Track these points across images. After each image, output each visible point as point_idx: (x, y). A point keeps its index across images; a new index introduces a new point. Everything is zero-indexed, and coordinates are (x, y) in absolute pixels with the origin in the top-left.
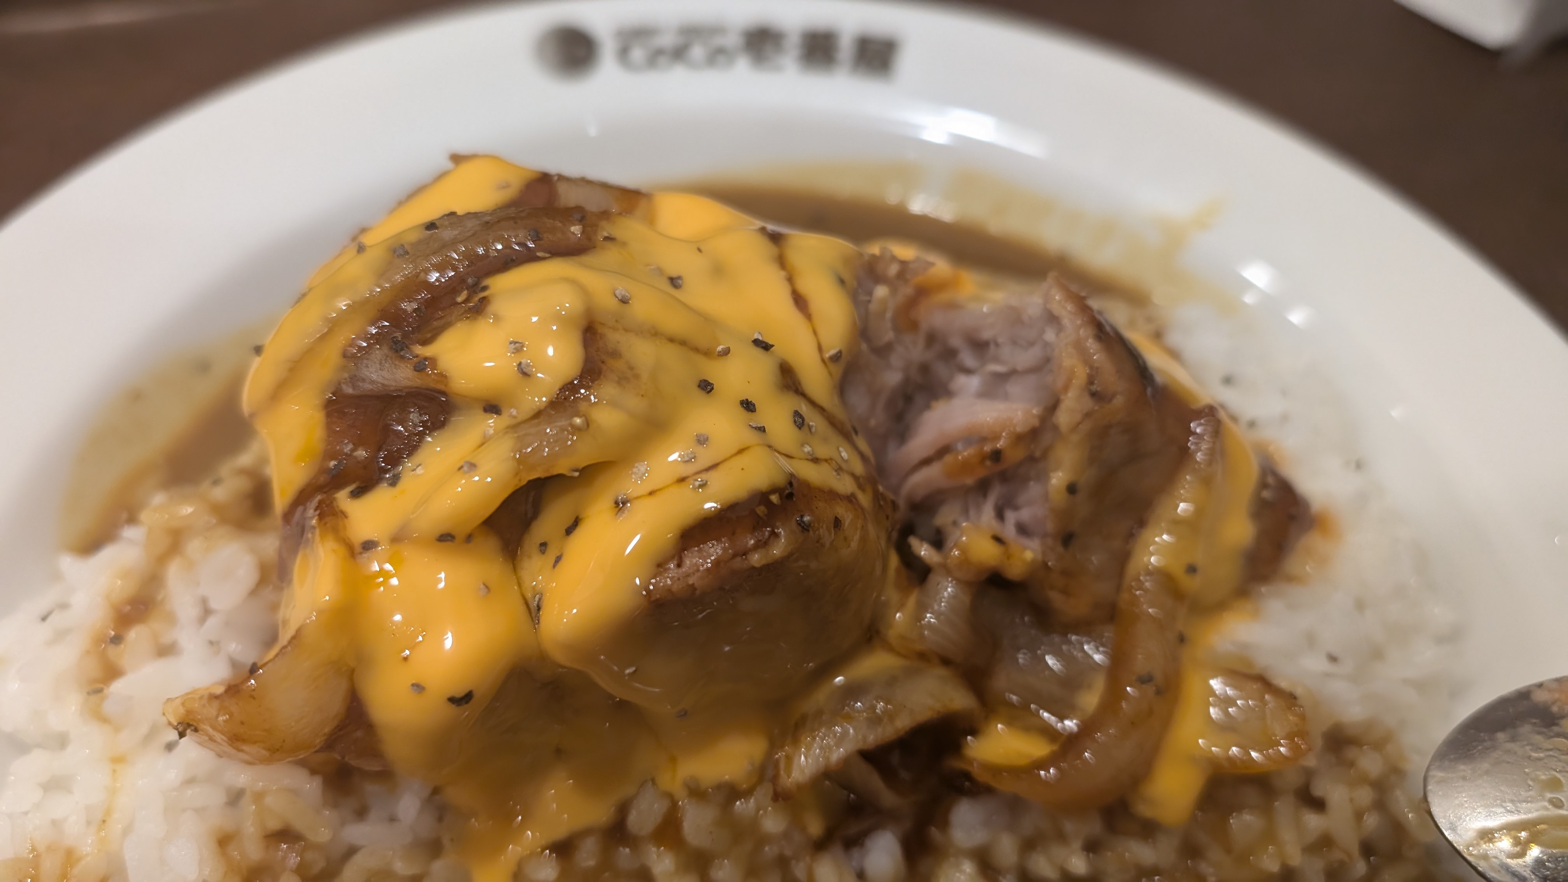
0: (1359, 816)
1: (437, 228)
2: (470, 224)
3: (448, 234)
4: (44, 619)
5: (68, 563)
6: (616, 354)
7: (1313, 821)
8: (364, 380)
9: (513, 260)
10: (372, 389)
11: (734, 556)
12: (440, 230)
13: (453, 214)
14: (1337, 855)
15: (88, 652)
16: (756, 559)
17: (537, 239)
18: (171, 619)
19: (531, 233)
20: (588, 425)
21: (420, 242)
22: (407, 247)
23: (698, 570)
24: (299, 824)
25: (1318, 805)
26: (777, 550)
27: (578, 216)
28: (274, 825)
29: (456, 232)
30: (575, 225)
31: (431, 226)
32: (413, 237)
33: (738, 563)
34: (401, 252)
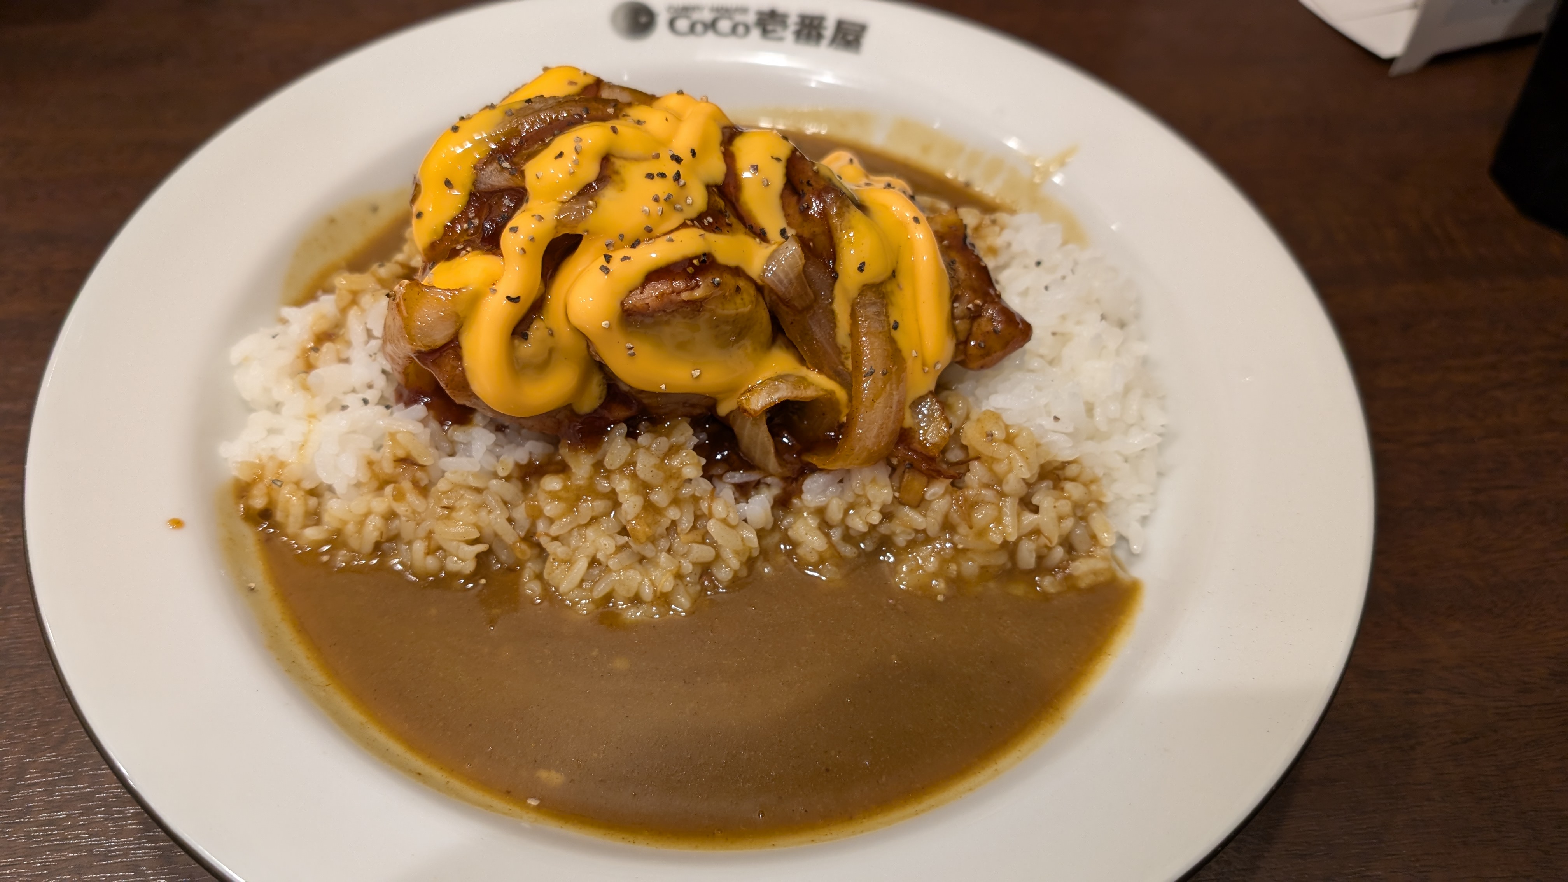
0: (1061, 518)
1: (531, 102)
2: (550, 102)
3: (537, 106)
4: (274, 337)
5: (289, 312)
6: (617, 173)
7: (1029, 518)
8: (481, 183)
9: (572, 123)
10: (485, 189)
11: (673, 292)
12: (533, 104)
13: (542, 96)
14: (1043, 541)
15: (298, 357)
16: (685, 296)
17: (588, 113)
18: (348, 344)
19: (584, 110)
20: (596, 206)
21: (521, 109)
22: (513, 111)
23: (652, 296)
24: (415, 454)
25: (1036, 510)
26: (697, 294)
27: (613, 104)
28: (401, 454)
29: (542, 105)
30: (610, 108)
31: (529, 101)
32: (518, 107)
33: (674, 296)
34: (510, 113)
